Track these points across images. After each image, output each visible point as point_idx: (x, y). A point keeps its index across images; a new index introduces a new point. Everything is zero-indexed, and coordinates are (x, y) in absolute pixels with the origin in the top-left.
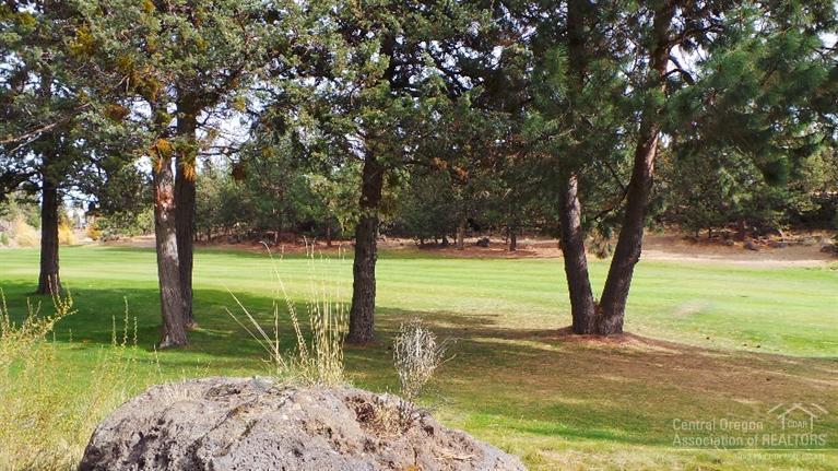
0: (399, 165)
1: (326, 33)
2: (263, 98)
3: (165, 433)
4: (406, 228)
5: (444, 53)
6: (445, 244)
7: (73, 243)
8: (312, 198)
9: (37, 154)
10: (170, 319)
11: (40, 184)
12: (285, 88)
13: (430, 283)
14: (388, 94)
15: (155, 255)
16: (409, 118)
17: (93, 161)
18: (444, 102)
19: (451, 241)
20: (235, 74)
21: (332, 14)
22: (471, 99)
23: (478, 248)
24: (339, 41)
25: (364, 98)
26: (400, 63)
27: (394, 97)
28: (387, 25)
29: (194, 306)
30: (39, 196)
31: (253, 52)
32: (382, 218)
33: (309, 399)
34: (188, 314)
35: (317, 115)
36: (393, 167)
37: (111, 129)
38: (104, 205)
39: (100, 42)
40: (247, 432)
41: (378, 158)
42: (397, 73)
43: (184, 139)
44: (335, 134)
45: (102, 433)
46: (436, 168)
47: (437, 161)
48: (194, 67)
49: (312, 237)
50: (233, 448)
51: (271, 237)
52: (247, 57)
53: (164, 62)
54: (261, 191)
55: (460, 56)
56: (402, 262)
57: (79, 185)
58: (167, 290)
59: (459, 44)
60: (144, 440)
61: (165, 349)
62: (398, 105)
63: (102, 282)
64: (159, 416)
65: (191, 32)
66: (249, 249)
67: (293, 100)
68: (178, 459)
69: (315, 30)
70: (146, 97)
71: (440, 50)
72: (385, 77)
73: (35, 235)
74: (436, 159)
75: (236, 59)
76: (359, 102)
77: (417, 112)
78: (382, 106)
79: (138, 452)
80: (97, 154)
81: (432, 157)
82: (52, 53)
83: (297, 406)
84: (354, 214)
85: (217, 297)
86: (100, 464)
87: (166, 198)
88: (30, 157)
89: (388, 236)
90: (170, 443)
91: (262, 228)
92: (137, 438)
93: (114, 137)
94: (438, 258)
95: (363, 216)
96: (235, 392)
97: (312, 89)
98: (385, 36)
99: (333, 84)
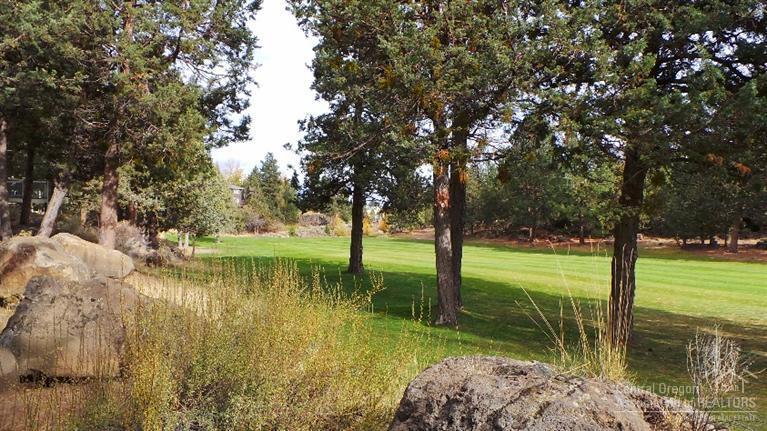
0: (665, 163)
1: (589, 41)
2: (524, 108)
3: (469, 400)
4: (667, 227)
5: (719, 42)
6: (713, 245)
7: (371, 234)
8: (566, 197)
9: (351, 166)
10: (444, 300)
11: (352, 189)
12: (548, 97)
13: (696, 286)
14: (653, 92)
15: (433, 247)
16: (677, 115)
17: (388, 170)
18: (721, 93)
19: (721, 242)
20: (502, 90)
21: (594, 22)
22: (758, 89)
23: (757, 251)
24: (602, 47)
25: (627, 98)
26: (665, 60)
27: (660, 95)
28: (653, 24)
29: (461, 291)
30: (350, 198)
31: (520, 68)
32: (643, 217)
33: (597, 390)
34: (457, 297)
35: (579, 118)
36: (659, 164)
37: (405, 144)
38: (395, 205)
39: (401, 76)
40: (540, 412)
41: (642, 157)
42: (663, 69)
43: (459, 149)
44: (594, 136)
45: (413, 390)
46: (710, 164)
47: (712, 157)
48: (471, 87)
49: (565, 233)
50: (529, 424)
51: (526, 233)
52: (514, 73)
53: (446, 86)
54: (519, 192)
55: (741, 43)
56: (661, 262)
57: (378, 189)
58: (442, 277)
59: (739, 31)
60: (451, 402)
61: (440, 326)
62: (665, 102)
63: (390, 266)
64: (461, 384)
65: (469, 58)
66: (507, 243)
67: (555, 107)
68: (480, 424)
69: (578, 40)
70: (431, 116)
71: (714, 40)
72: (651, 75)
73: (347, 227)
74: (710, 155)
75: (505, 76)
76: (624, 103)
77: (688, 107)
78: (646, 104)
79: (446, 412)
80: (391, 164)
81: (704, 153)
82: (368, 88)
83: (587, 396)
84: (615, 214)
85: (479, 285)
86: (416, 415)
87: (443, 199)
88: (347, 169)
89: (646, 235)
90: (474, 409)
91: (517, 225)
92: (444, 400)
93: (407, 151)
94: (703, 260)
95: (625, 215)
96: (522, 373)
97: (574, 94)
98: (652, 34)
99: (592, 88)
